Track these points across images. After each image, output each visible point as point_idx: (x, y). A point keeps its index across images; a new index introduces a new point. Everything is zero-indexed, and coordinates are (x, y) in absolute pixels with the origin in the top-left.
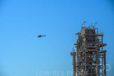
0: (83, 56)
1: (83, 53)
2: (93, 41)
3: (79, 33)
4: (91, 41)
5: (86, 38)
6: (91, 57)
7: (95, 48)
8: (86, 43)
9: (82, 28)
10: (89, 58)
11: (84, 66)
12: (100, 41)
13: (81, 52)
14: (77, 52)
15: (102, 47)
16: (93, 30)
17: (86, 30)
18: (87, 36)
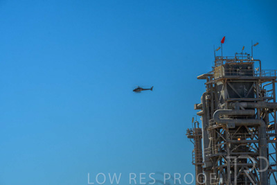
0: (222, 140)
1: (221, 130)
2: (249, 97)
3: (209, 75)
4: (243, 96)
5: (229, 89)
6: (243, 141)
7: (255, 115)
8: (229, 102)
9: (217, 59)
10: (237, 144)
11: (226, 168)
12: (269, 95)
13: (216, 129)
14: (205, 129)
15: (273, 113)
16: (248, 65)
17: (227, 66)
18: (230, 83)
